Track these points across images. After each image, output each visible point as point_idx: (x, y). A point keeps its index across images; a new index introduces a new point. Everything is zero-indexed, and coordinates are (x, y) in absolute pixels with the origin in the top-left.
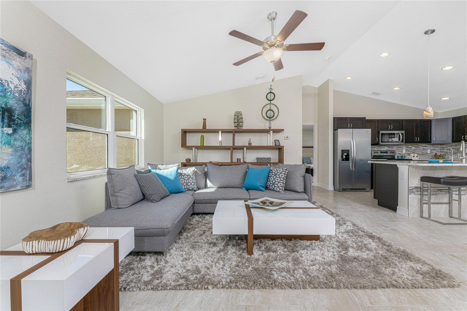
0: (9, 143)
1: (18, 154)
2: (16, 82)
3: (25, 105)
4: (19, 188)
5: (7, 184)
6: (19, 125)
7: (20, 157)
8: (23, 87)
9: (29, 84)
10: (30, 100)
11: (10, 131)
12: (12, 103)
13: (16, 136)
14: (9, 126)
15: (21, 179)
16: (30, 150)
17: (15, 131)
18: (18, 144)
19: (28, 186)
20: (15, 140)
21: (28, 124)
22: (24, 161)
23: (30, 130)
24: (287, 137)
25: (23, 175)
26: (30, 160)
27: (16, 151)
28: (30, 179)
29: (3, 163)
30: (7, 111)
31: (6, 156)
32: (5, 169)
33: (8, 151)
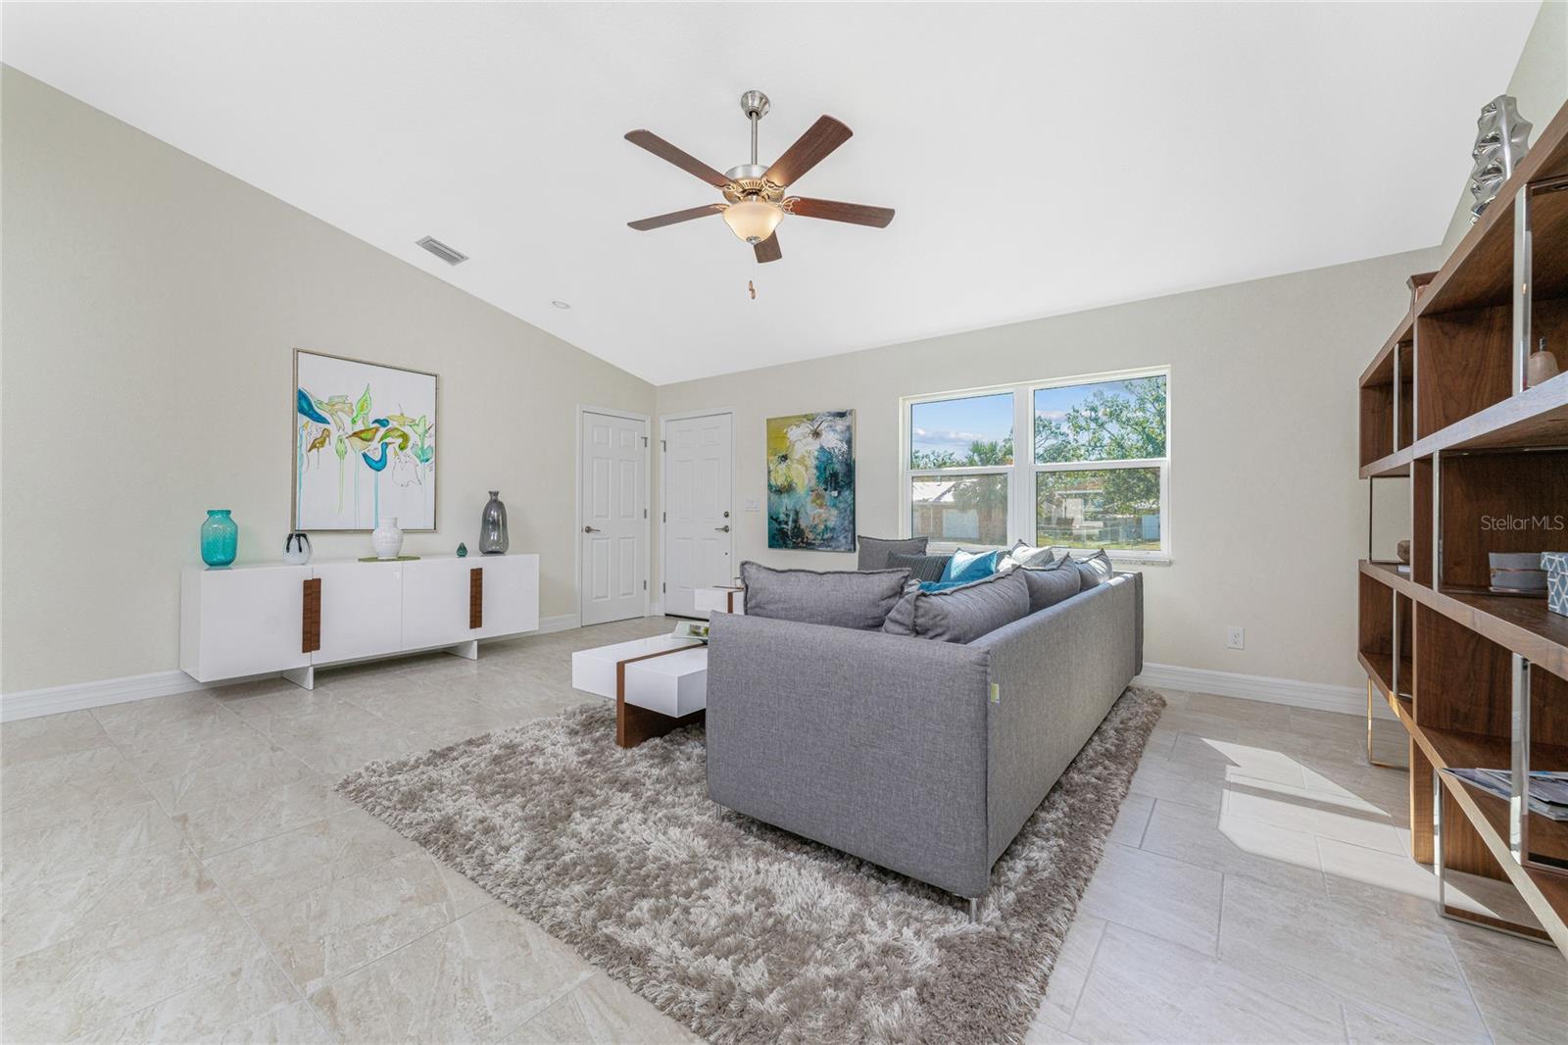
0: (835, 505)
1: (842, 515)
2: (840, 445)
3: (847, 464)
4: (843, 549)
5: (833, 544)
6: (842, 487)
7: (844, 518)
8: (845, 446)
9: (849, 442)
10: (852, 459)
11: (835, 493)
12: (838, 467)
13: (841, 498)
14: (835, 490)
15: (844, 541)
16: (853, 512)
17: (839, 493)
18: (841, 505)
19: (852, 550)
20: (840, 502)
21: (852, 484)
23: (854, 491)
25: (845, 537)
26: (852, 522)
27: (841, 513)
28: (853, 542)
29: (831, 524)
30: (834, 475)
31: (833, 517)
32: (833, 530)
33: (835, 512)
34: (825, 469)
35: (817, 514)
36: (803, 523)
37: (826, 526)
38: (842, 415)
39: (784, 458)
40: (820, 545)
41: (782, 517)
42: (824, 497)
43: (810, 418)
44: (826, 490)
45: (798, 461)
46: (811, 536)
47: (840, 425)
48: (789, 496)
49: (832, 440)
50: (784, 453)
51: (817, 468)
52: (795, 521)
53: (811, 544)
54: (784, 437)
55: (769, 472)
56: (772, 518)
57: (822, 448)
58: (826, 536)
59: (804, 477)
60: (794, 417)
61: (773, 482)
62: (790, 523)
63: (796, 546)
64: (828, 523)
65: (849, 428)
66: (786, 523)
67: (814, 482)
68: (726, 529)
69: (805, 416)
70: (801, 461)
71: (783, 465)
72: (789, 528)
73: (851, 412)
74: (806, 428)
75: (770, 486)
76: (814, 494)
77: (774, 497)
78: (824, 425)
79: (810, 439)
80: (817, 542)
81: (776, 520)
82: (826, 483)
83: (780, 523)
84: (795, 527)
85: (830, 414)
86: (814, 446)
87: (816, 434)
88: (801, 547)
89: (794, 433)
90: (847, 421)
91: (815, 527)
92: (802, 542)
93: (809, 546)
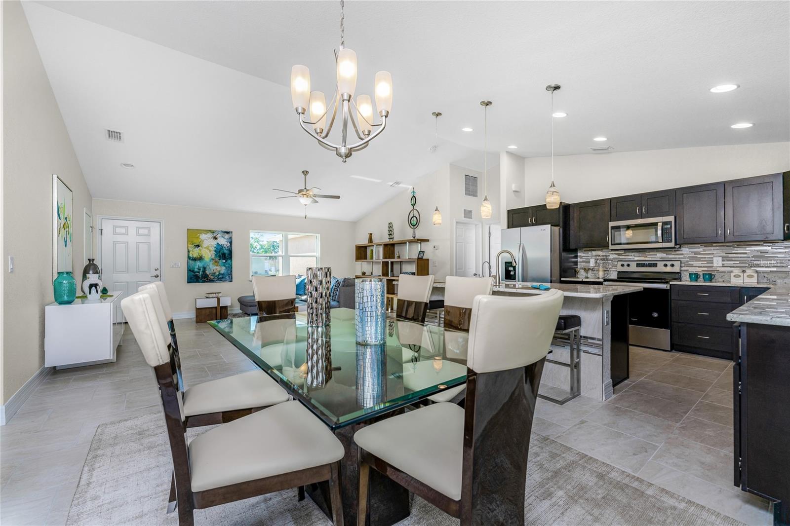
0: (224, 266)
2: (226, 243)
3: (230, 251)
4: (228, 281)
5: (223, 280)
6: (228, 259)
7: (228, 270)
8: (229, 244)
9: (231, 243)
10: (232, 249)
11: (224, 261)
12: (226, 251)
13: (226, 263)
14: (224, 259)
15: (228, 278)
16: (232, 268)
17: (226, 261)
18: (226, 265)
19: (231, 281)
21: (231, 258)
22: (229, 272)
23: (232, 260)
24: (434, 247)
25: (229, 277)
26: (232, 271)
27: (226, 268)
28: (232, 279)
29: (222, 272)
30: (224, 254)
31: (223, 270)
32: (223, 274)
33: (224, 268)
34: (219, 252)
35: (214, 268)
36: (208, 272)
37: (219, 273)
38: (228, 233)
39: (198, 246)
40: (217, 280)
41: (196, 270)
42: (219, 262)
43: (213, 232)
44: (220, 260)
45: (206, 248)
46: (212, 277)
47: (227, 236)
48: (200, 262)
49: (223, 241)
50: (198, 244)
51: (215, 251)
52: (204, 271)
53: (212, 280)
54: (198, 238)
55: (189, 251)
56: (190, 270)
57: (218, 244)
58: (219, 277)
59: (208, 253)
60: (203, 230)
61: (191, 255)
62: (201, 273)
63: (204, 281)
64: (221, 272)
65: (231, 238)
66: (199, 272)
67: (213, 256)
68: (157, 276)
69: (210, 231)
70: (207, 248)
71: (197, 249)
72: (200, 274)
73: (232, 232)
74: (210, 235)
75: (189, 258)
76: (214, 261)
77: (191, 262)
78: (219, 235)
79: (212, 239)
80: (215, 279)
81: (193, 271)
82: (220, 256)
83: (195, 273)
84: (204, 274)
85: (222, 231)
86: (214, 243)
87: (215, 238)
88: (206, 282)
89: (203, 236)
90: (230, 235)
91: (215, 273)
92: (207, 279)
93: (211, 281)
